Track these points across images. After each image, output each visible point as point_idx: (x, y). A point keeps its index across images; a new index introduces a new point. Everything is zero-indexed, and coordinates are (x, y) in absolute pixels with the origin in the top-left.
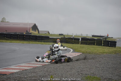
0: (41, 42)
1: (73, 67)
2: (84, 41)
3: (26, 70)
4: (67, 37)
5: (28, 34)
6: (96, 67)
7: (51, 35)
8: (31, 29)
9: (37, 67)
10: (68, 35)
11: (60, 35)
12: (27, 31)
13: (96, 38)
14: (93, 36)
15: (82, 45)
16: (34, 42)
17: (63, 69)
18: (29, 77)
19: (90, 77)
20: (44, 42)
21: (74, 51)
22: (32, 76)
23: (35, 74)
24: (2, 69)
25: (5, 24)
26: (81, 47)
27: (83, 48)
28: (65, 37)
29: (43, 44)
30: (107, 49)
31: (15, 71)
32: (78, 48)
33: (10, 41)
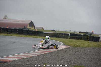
0: (37, 36)
1: (63, 57)
2: (72, 36)
3: (24, 59)
4: (58, 33)
5: (26, 29)
6: (82, 58)
7: (45, 30)
8: (28, 25)
9: (33, 56)
10: (59, 31)
11: (52, 30)
12: (25, 27)
13: (82, 34)
14: (80, 32)
16: (30, 36)
18: (27, 65)
19: (78, 66)
20: (39, 36)
21: (64, 44)
22: (29, 64)
23: (31, 63)
24: (4, 57)
25: (6, 21)
26: (70, 41)
27: (71, 42)
28: (57, 32)
29: (38, 38)
30: (92, 44)
31: (15, 59)
32: (67, 42)
33: (11, 35)
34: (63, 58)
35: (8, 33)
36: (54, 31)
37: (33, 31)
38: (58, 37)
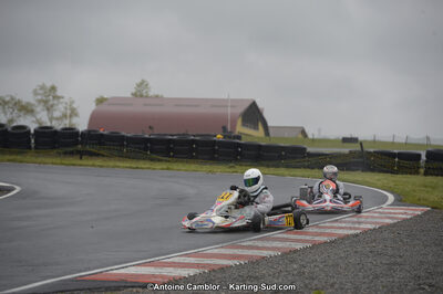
0: (277, 166)
1: (399, 260)
2: (436, 164)
3: (223, 269)
4: (372, 150)
5: (230, 137)
7: (313, 140)
8: (239, 122)
9: (264, 258)
10: (374, 141)
11: (345, 140)
12: (224, 128)
15: (430, 179)
17: (358, 267)
20: (287, 167)
21: (400, 201)
24: (138, 265)
25: (145, 105)
26: (426, 186)
27: (434, 188)
28: (366, 149)
29: (283, 176)
31: (184, 273)
32: (414, 191)
33: (164, 165)
34: (395, 264)
35: (152, 160)
36: (353, 145)
37: (259, 147)
38: (373, 170)
